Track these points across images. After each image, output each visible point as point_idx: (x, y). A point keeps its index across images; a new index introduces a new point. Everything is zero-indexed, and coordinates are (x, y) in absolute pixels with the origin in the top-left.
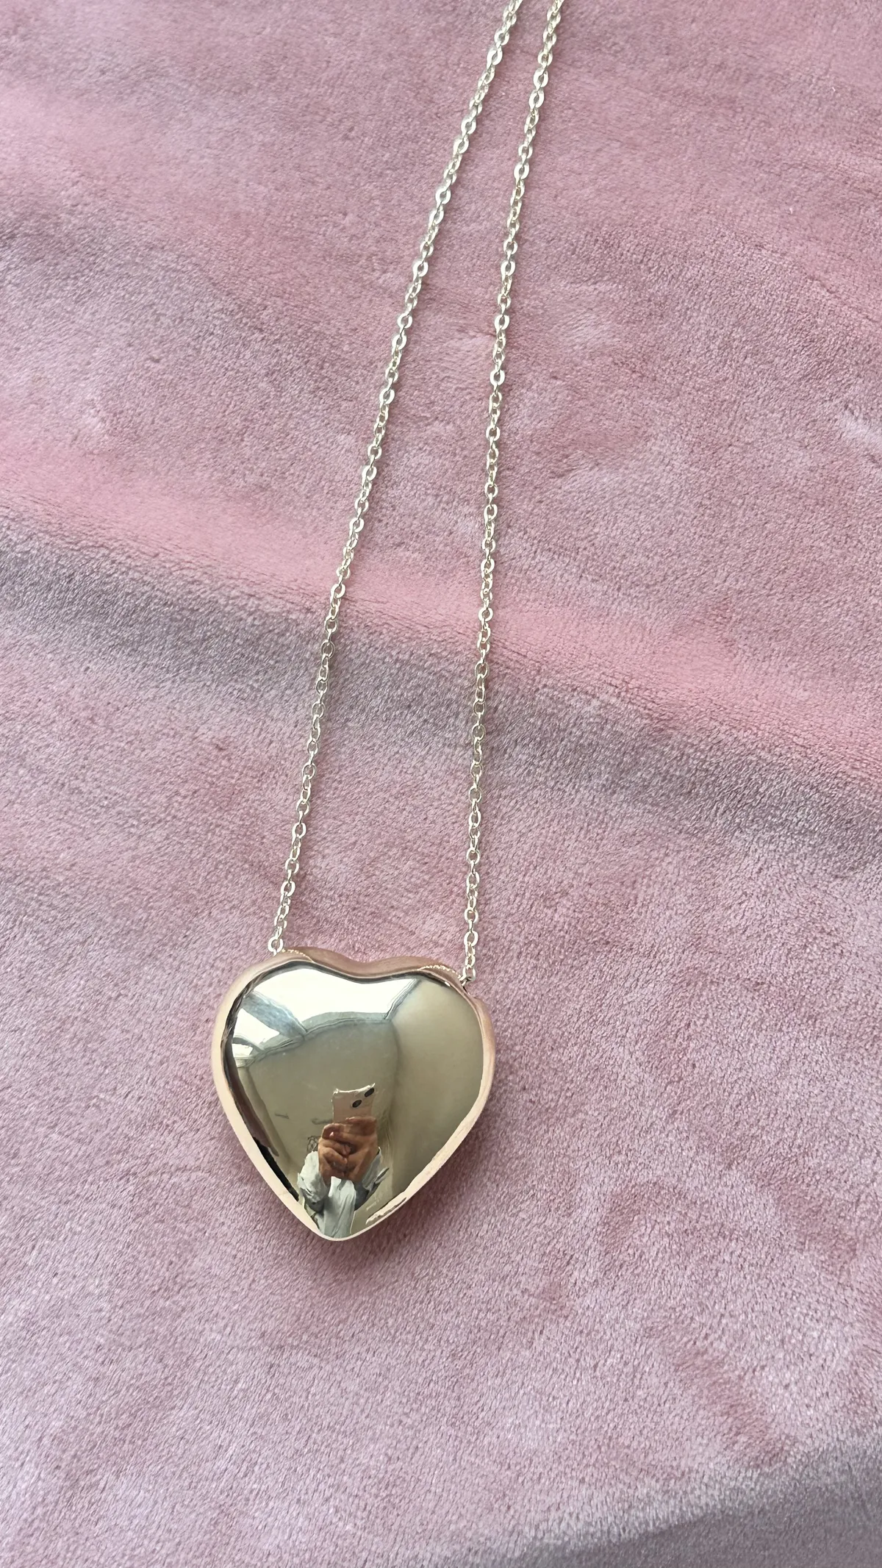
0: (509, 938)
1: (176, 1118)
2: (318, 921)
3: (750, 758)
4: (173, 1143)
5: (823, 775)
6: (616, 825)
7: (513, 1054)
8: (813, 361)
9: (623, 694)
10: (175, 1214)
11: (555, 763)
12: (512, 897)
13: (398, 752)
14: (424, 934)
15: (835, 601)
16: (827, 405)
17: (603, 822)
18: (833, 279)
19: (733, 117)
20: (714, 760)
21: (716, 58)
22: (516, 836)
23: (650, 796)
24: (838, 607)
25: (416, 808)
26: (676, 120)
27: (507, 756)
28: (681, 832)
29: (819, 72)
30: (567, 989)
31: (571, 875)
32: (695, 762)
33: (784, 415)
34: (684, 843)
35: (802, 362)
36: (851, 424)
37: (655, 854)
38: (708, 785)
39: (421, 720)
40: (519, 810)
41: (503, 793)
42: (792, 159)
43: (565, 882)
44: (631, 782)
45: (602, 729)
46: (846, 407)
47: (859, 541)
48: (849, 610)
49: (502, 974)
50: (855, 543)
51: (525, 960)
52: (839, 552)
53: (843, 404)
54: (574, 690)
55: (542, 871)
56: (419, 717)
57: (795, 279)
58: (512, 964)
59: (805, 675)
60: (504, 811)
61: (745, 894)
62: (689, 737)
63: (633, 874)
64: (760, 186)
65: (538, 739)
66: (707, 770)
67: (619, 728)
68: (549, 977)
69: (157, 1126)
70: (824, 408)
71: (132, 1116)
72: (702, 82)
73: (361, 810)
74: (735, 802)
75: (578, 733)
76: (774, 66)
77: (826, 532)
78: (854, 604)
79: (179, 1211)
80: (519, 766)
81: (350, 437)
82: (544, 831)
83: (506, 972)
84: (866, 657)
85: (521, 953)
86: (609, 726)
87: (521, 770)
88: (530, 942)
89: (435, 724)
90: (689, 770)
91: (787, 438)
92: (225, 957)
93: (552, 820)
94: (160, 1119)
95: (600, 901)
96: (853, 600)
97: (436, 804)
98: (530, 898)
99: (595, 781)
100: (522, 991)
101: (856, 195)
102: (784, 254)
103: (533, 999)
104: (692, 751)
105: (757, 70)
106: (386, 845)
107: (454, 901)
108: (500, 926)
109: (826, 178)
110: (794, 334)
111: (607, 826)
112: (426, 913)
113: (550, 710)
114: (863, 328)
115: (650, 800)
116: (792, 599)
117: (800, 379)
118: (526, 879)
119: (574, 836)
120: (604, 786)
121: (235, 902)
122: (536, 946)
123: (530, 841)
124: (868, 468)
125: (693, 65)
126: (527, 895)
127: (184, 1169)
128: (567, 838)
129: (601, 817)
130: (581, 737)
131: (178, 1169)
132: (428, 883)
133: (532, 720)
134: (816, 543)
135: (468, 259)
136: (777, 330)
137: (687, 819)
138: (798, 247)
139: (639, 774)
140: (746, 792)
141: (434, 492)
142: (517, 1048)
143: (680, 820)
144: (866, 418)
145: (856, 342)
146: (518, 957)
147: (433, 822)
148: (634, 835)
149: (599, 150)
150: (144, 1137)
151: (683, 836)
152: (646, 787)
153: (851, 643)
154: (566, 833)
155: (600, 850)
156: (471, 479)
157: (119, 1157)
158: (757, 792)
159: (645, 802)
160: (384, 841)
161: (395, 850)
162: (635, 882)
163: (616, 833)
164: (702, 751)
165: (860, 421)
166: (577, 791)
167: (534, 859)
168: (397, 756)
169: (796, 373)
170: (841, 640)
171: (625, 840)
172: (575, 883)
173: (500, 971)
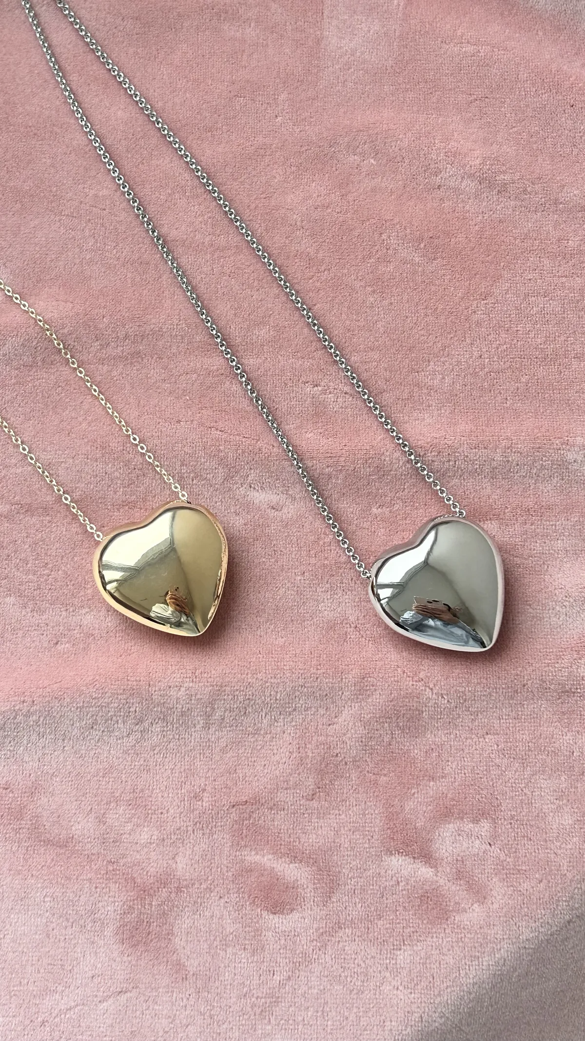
0: (185, 826)
1: (57, 985)
2: (88, 856)
3: (267, 684)
4: (60, 998)
5: (305, 678)
6: (217, 745)
7: (209, 882)
8: (226, 470)
9: (194, 680)
10: (74, 1033)
11: (175, 726)
12: (179, 804)
13: (95, 753)
14: (143, 841)
15: (280, 586)
16: (241, 489)
17: (209, 746)
18: (220, 425)
19: (142, 360)
20: (250, 693)
21: (121, 335)
22: (170, 771)
23: (227, 723)
24: (283, 588)
25: (115, 778)
26: (115, 373)
27: (150, 732)
28: (249, 735)
29: (176, 322)
30: (223, 838)
31: (204, 779)
32: (242, 697)
33: (222, 502)
34: (252, 740)
35: (221, 472)
36: (256, 494)
37: (240, 751)
38: (252, 706)
39: (101, 731)
40: (166, 757)
41: (155, 752)
42: (179, 372)
43: (202, 784)
44: (215, 720)
45: (191, 700)
46: (251, 487)
47: (281, 551)
48: (288, 587)
49: (189, 844)
50: (279, 552)
51: (197, 833)
52: (273, 560)
53: (248, 486)
54: (170, 687)
55: (189, 783)
56: (99, 730)
57: (201, 432)
58: (191, 838)
59: (280, 629)
60: (159, 760)
61: (290, 752)
62: (234, 687)
63: (233, 766)
64: (168, 391)
65: (162, 717)
66: (249, 699)
67: (198, 696)
68: (212, 836)
69: (49, 993)
70: (240, 491)
71: (35, 993)
72: (119, 349)
73: (88, 791)
74: (269, 708)
75: (180, 707)
76: (152, 326)
77: (264, 553)
78: (290, 584)
79: (76, 1030)
80: (158, 735)
81: (12, 598)
82: (182, 763)
83: (190, 843)
84: (306, 608)
85: (194, 830)
86: (194, 698)
87: (160, 736)
88: (196, 823)
89: (108, 731)
90: (240, 703)
91: (228, 513)
92: (48, 894)
93: (185, 756)
94: (49, 989)
95: (223, 786)
96: (289, 582)
97: (124, 772)
98: (188, 800)
99: (198, 727)
100: (201, 849)
101: (216, 379)
102: (192, 421)
103: (208, 851)
104: (238, 693)
105: (145, 332)
106: (107, 804)
107: (151, 818)
108: (178, 821)
109: (199, 375)
110: (212, 459)
111: (212, 748)
112: (140, 830)
113: (162, 701)
114: (244, 443)
115: (228, 725)
116: (260, 593)
117: (223, 482)
118: (183, 791)
119: (198, 759)
120: (203, 727)
121: (43, 864)
122: (200, 823)
123: (177, 771)
124: (272, 513)
125: (113, 342)
126: (186, 799)
127: (70, 1009)
128: (195, 761)
129: (208, 744)
130: (183, 708)
131: (67, 1010)
132: (135, 815)
133: (155, 709)
134: (261, 561)
135: (37, 483)
136: (203, 460)
137: (249, 727)
138: (198, 415)
139: (217, 714)
140: (272, 701)
141: (65, 609)
142: (210, 878)
143: (246, 729)
144: (262, 488)
145: (243, 452)
146: (193, 833)
147: (126, 781)
148: (227, 746)
149: (81, 403)
150: (45, 1001)
151: (250, 736)
152: (223, 719)
153: (296, 604)
154: (193, 760)
155: (213, 761)
156: (81, 595)
157: (36, 1015)
158: (276, 699)
159: (226, 727)
160: (105, 802)
161: (112, 805)
162: (236, 769)
163: (218, 749)
164: (243, 691)
165: (260, 491)
166: (191, 735)
167: (183, 779)
168: (96, 755)
169: (220, 480)
170: (290, 604)
171: (223, 750)
172: (207, 783)
173: (187, 844)
